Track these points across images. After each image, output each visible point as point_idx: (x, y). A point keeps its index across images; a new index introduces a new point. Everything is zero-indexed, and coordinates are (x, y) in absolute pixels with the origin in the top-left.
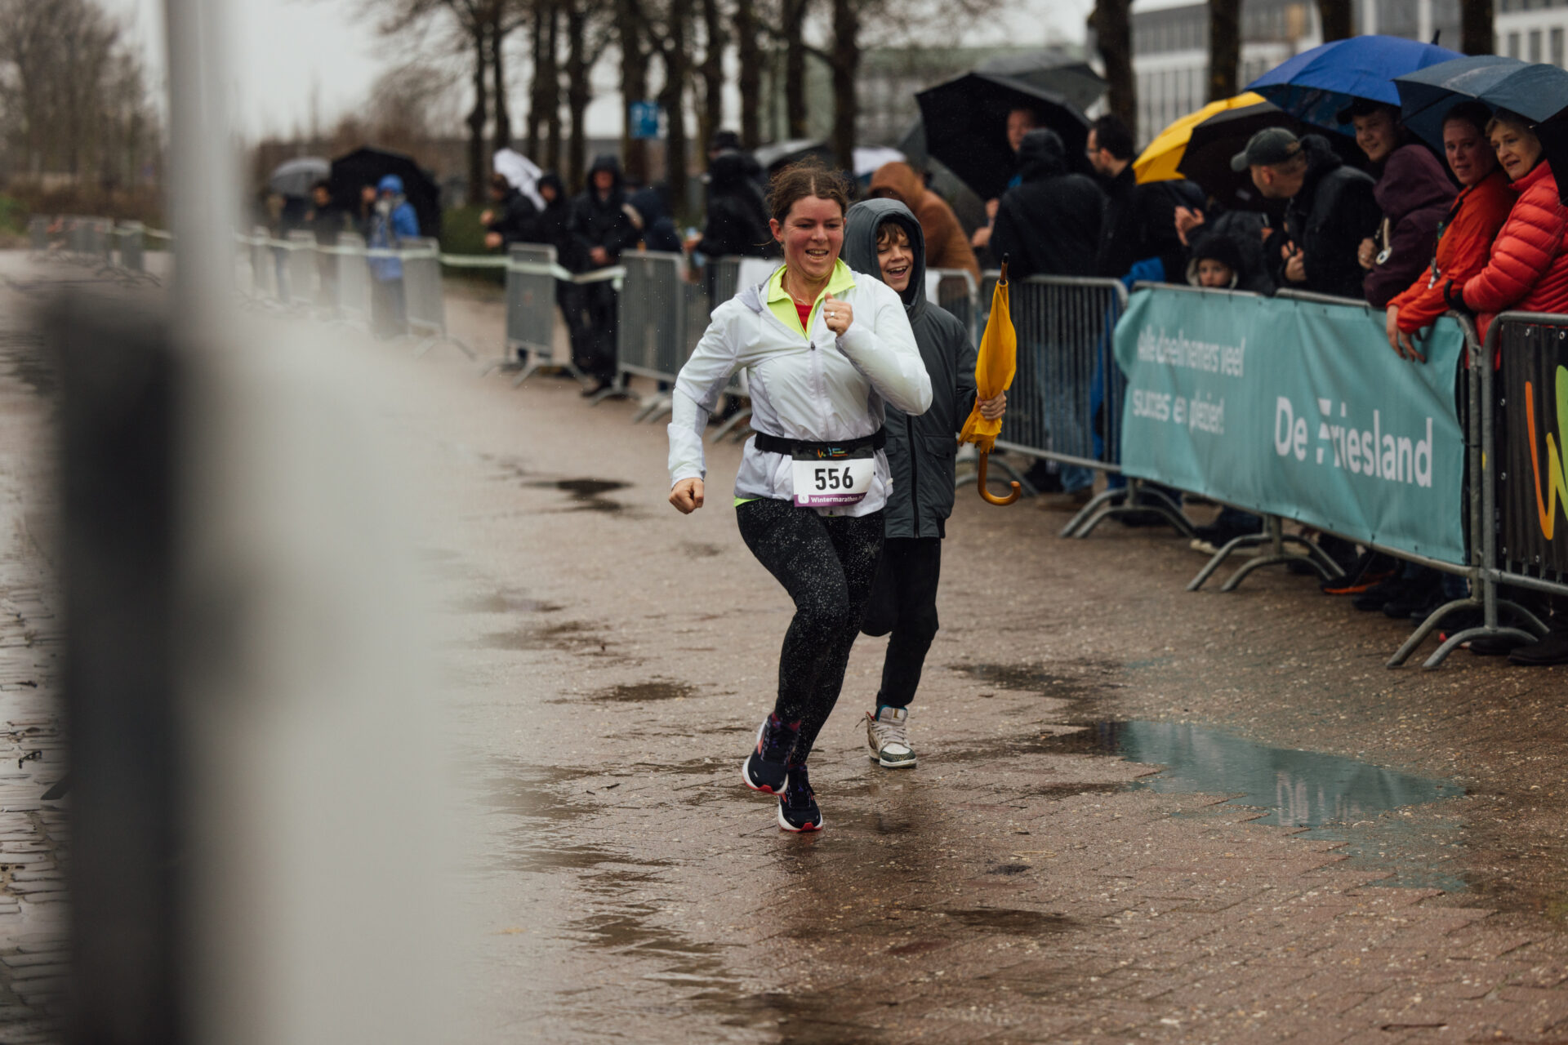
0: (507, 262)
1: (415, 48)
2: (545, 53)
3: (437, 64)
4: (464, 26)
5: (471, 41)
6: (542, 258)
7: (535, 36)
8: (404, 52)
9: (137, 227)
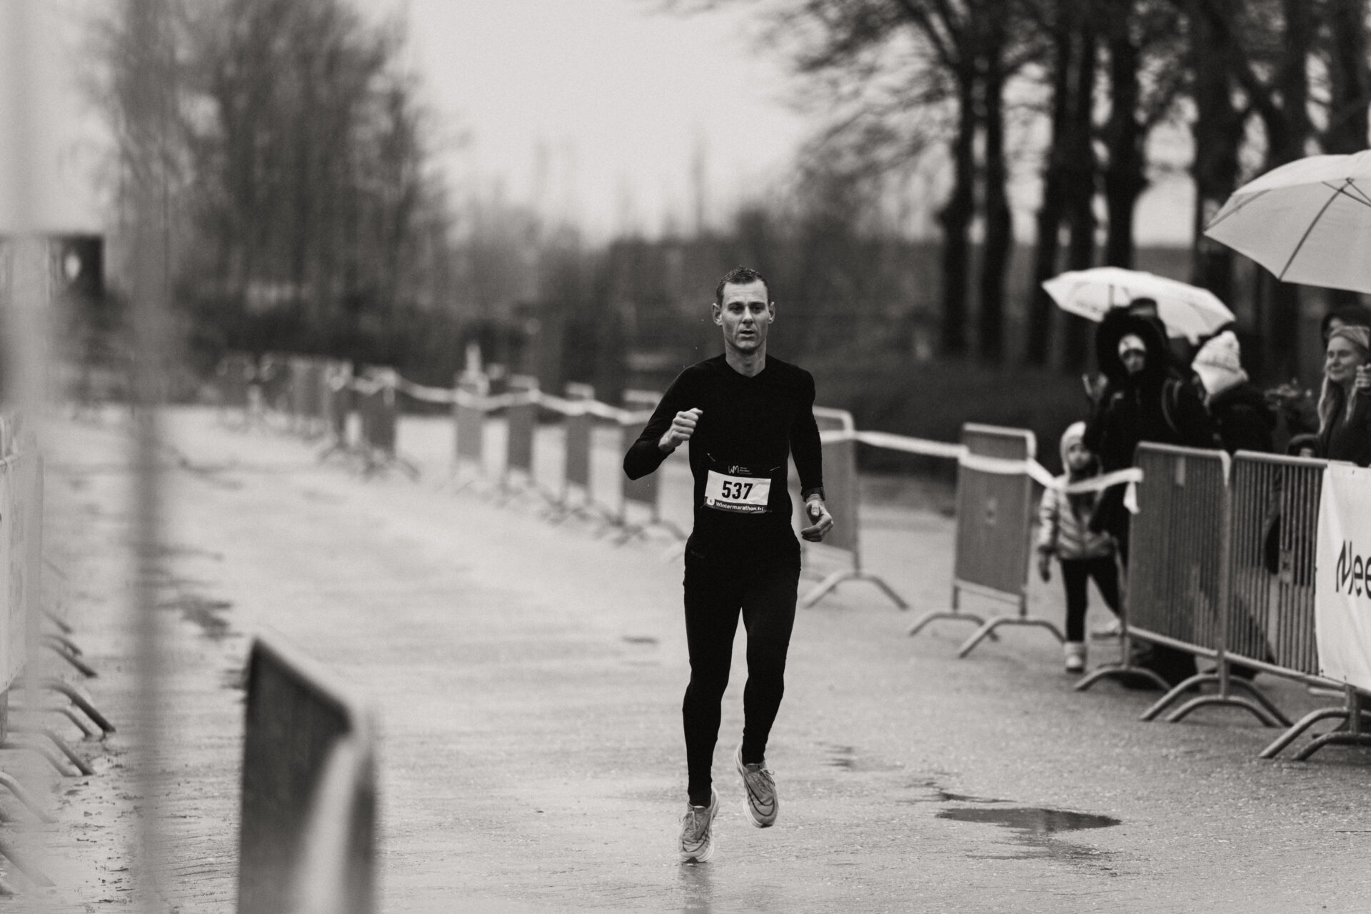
0: (962, 453)
1: (856, 94)
2: (1072, 106)
3: (895, 120)
4: (943, 59)
5: (950, 85)
6: (1015, 449)
7: (1057, 79)
8: (840, 99)
9: (388, 379)
